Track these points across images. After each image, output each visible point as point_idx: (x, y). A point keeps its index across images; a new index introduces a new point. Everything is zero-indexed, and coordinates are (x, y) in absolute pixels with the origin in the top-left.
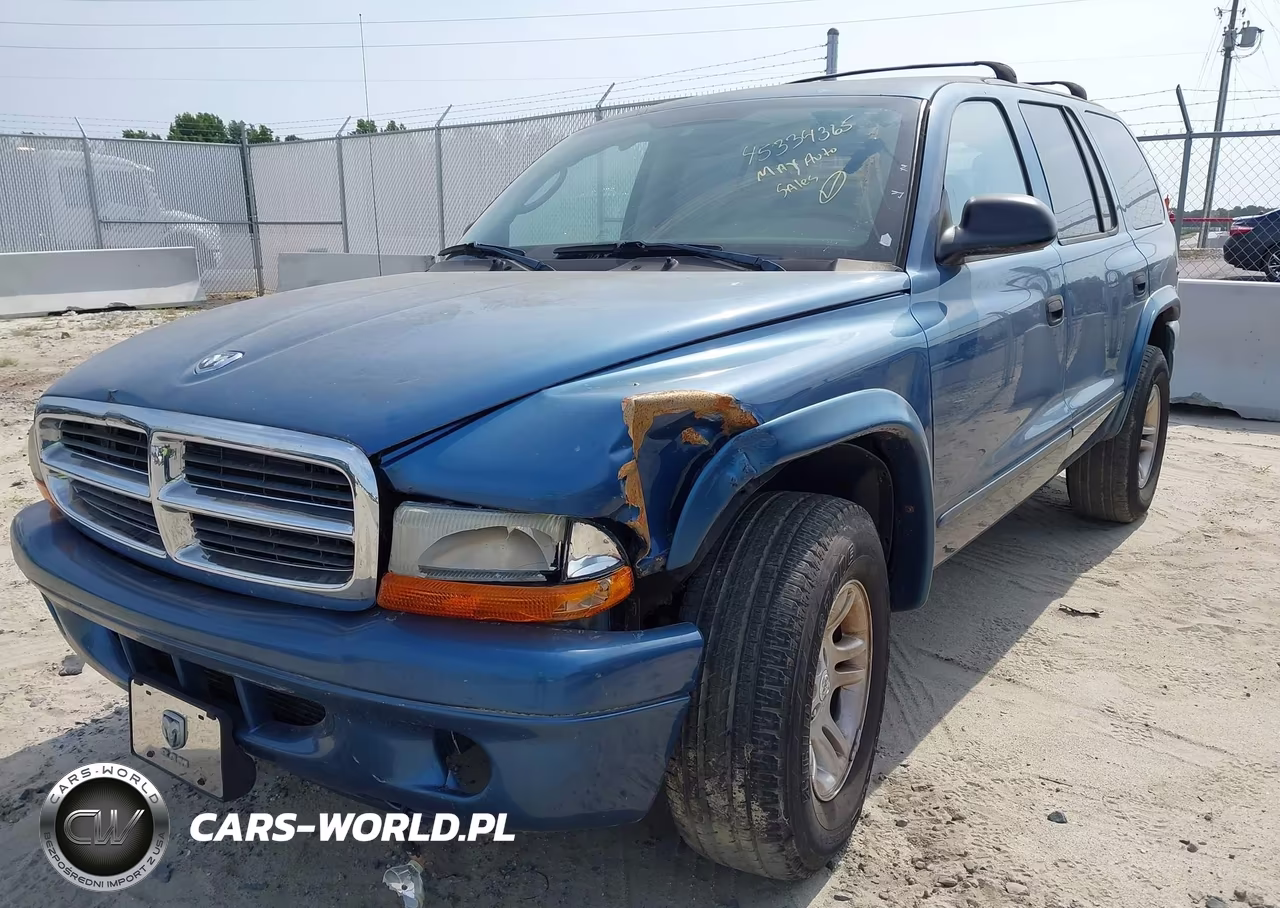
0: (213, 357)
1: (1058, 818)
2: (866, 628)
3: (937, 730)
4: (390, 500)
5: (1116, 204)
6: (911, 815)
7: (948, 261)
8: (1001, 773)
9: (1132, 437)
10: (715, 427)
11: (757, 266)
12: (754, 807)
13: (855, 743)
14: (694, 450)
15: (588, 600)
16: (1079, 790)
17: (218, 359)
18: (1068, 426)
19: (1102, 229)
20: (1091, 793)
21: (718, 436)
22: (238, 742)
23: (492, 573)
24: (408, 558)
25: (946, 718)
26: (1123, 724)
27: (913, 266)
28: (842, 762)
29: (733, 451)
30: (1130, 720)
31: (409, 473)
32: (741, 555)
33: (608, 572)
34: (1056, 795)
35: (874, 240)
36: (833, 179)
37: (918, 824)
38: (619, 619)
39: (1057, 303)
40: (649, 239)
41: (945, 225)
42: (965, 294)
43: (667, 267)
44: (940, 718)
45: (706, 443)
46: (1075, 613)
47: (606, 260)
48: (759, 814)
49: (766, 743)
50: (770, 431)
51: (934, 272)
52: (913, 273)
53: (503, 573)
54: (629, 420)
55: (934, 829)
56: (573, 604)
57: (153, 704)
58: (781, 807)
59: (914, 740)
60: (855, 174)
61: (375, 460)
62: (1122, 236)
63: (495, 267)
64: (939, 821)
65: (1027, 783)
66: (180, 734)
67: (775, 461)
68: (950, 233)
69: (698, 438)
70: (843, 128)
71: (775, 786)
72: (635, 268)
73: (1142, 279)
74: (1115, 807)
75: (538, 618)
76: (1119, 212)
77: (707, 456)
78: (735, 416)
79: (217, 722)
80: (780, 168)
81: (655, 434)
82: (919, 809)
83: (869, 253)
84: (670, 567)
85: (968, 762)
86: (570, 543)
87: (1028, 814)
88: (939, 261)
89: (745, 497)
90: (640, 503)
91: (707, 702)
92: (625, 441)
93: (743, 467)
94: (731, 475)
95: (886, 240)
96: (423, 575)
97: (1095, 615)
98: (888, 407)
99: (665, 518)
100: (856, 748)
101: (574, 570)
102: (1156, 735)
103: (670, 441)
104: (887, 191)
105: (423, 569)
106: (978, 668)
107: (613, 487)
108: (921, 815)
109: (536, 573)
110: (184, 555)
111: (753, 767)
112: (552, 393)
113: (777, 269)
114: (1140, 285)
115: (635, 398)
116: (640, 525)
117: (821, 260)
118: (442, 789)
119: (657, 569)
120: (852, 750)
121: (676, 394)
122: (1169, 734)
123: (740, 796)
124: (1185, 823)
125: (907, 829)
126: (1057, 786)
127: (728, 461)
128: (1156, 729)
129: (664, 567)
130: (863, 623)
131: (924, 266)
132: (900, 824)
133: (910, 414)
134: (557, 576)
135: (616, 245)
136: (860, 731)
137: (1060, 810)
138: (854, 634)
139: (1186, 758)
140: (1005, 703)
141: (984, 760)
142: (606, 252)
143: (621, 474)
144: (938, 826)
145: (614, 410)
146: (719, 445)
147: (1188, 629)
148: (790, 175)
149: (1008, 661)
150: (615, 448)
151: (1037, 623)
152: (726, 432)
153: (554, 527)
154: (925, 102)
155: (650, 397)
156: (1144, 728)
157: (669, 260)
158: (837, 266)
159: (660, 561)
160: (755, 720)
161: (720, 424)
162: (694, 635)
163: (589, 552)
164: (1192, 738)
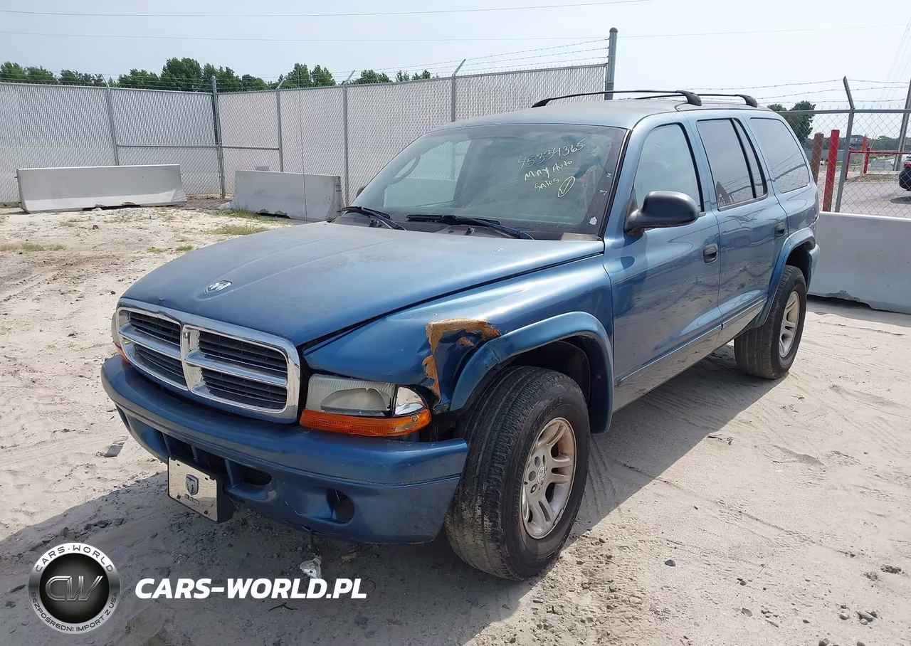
0: (214, 284)
1: (670, 563)
2: (573, 452)
3: (613, 512)
4: (307, 373)
5: (767, 177)
6: (587, 558)
7: (633, 232)
9: (774, 329)
10: (478, 336)
11: (518, 236)
13: (559, 515)
14: (466, 348)
15: (407, 426)
16: (688, 548)
17: (219, 286)
18: (719, 323)
19: (755, 196)
21: (480, 341)
22: (225, 492)
23: (358, 411)
24: (314, 403)
25: (621, 505)
26: (727, 510)
27: (610, 236)
28: (549, 524)
29: (486, 349)
30: (731, 508)
31: (315, 359)
33: (417, 412)
34: (674, 550)
35: (587, 220)
36: (567, 182)
37: (589, 563)
38: (423, 436)
39: (713, 248)
40: (459, 213)
41: (632, 210)
42: (643, 250)
43: (468, 233)
45: (473, 345)
47: (435, 225)
50: (507, 338)
51: (622, 239)
52: (609, 241)
53: (363, 411)
54: (429, 335)
55: (598, 567)
56: (399, 428)
60: (580, 179)
61: (300, 349)
62: (771, 199)
63: (373, 225)
66: (195, 487)
67: (509, 354)
68: (635, 213)
69: (468, 342)
70: (578, 148)
72: (451, 232)
73: (781, 226)
75: (380, 435)
76: (769, 183)
77: (472, 352)
78: (488, 331)
79: (215, 482)
80: (539, 172)
81: (443, 341)
82: (592, 555)
83: (583, 229)
84: (451, 410)
85: (627, 530)
86: (396, 397)
88: (625, 232)
89: (495, 372)
90: (435, 377)
92: (427, 346)
93: (490, 358)
94: (485, 362)
95: (593, 221)
96: (323, 411)
98: (585, 322)
99: (449, 383)
101: (399, 411)
102: (744, 518)
103: (453, 344)
104: (597, 190)
105: (323, 408)
107: (419, 369)
108: (592, 559)
109: (379, 412)
110: (197, 389)
112: (392, 319)
113: (529, 238)
114: (778, 231)
115: (433, 323)
116: (435, 388)
117: (551, 233)
118: (329, 519)
119: (445, 410)
120: (557, 519)
121: (455, 321)
122: (751, 517)
124: (745, 570)
125: (583, 566)
126: (677, 546)
127: (483, 355)
128: (745, 514)
129: (448, 409)
130: (571, 447)
131: (617, 236)
132: (580, 563)
133: (598, 325)
134: (390, 414)
135: (441, 216)
137: (672, 560)
138: (565, 453)
139: (757, 532)
140: (659, 495)
142: (436, 219)
143: (424, 363)
144: (600, 565)
145: (421, 330)
146: (479, 346)
148: (544, 178)
150: (421, 350)
152: (483, 339)
153: (388, 389)
154: (628, 131)
155: (441, 322)
156: (738, 513)
157: (469, 229)
158: (563, 237)
159: (446, 406)
161: (480, 335)
162: (464, 445)
163: (407, 402)
164: (766, 521)
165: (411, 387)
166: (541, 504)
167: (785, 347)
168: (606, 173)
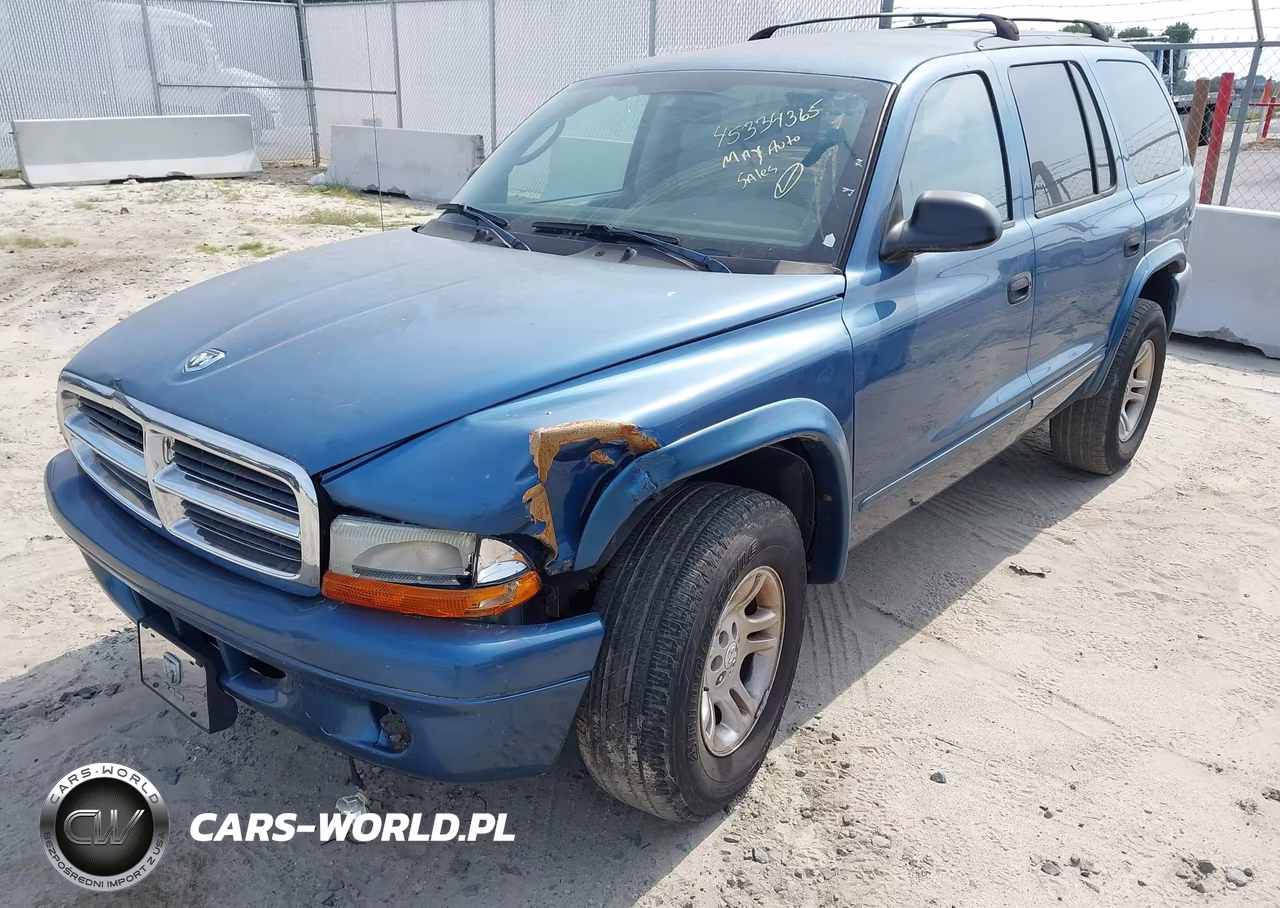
0: (199, 354)
1: (938, 778)
2: (779, 603)
3: (857, 685)
4: (330, 511)
5: (1116, 154)
6: (811, 767)
7: (893, 259)
8: (903, 732)
9: (1113, 395)
10: (622, 448)
11: (705, 267)
12: (645, 765)
13: (762, 702)
14: (602, 468)
15: (499, 598)
16: (967, 752)
17: (204, 359)
18: (1029, 397)
19: (1096, 191)
20: (978, 756)
21: (624, 455)
22: (222, 687)
23: (415, 576)
24: (344, 558)
25: (868, 674)
26: (1029, 689)
27: (856, 267)
28: (747, 720)
29: (635, 471)
30: (1037, 686)
31: (346, 489)
32: (651, 551)
33: (517, 576)
34: (945, 756)
35: (819, 239)
36: (790, 172)
37: (815, 775)
38: (531, 613)
39: (1021, 279)
40: (617, 221)
41: (894, 222)
42: (910, 286)
43: (626, 258)
44: (863, 673)
45: (613, 462)
46: (1022, 572)
47: (576, 241)
48: (648, 773)
49: (655, 716)
50: (670, 452)
51: (877, 271)
52: (854, 275)
53: (425, 577)
54: (535, 451)
55: (827, 782)
56: (485, 603)
57: (156, 646)
58: (667, 767)
59: (834, 692)
60: (811, 168)
61: (316, 479)
62: (1122, 194)
63: (479, 238)
64: (833, 775)
65: (924, 743)
66: (176, 674)
67: (675, 475)
68: (898, 227)
69: (604, 458)
70: (811, 114)
71: (662, 751)
72: (600, 254)
73: (1134, 241)
74: (993, 770)
75: (452, 615)
76: (1119, 164)
77: (613, 473)
78: (638, 440)
79: (203, 669)
80: (746, 154)
81: (564, 456)
82: (819, 761)
83: (812, 255)
84: (577, 568)
85: (876, 719)
86: (478, 556)
87: (914, 773)
88: (882, 258)
89: (652, 504)
90: (547, 518)
91: (610, 678)
92: (531, 468)
93: (642, 485)
94: (633, 490)
95: (829, 241)
96: (357, 575)
97: (1041, 575)
98: (804, 414)
99: (574, 524)
100: (763, 707)
101: (483, 577)
102: (1056, 702)
103: (579, 462)
104: (839, 189)
105: (357, 570)
106: (912, 625)
107: (517, 506)
108: (820, 768)
109: (451, 577)
110: (177, 528)
111: (644, 734)
113: (722, 270)
114: (1130, 246)
115: (542, 430)
116: (548, 537)
117: (759, 262)
118: (375, 745)
119: (565, 569)
120: (759, 708)
121: (581, 425)
122: (1067, 701)
123: (634, 757)
124: (1051, 791)
125: (804, 779)
126: (950, 748)
127: (630, 479)
128: (1058, 696)
129: (572, 567)
130: (776, 597)
131: (869, 264)
132: (799, 774)
133: (827, 418)
134: (468, 581)
135: (586, 226)
136: (768, 693)
137: (942, 772)
138: (768, 608)
139: (1073, 725)
140: (927, 661)
141: (891, 716)
142: (578, 231)
143: (525, 498)
144: (830, 779)
145: (521, 440)
146: (623, 465)
147: (1124, 594)
148: (752, 164)
149: (945, 620)
150: (521, 476)
151: (984, 580)
152: (631, 452)
153: (465, 542)
154: (894, 87)
155: (557, 429)
156: (1047, 695)
157: (628, 251)
158: (779, 267)
159: (568, 563)
160: (646, 696)
161: (625, 447)
162: (597, 625)
163: (498, 563)
164: (1087, 707)
165: (503, 538)
166: (733, 693)
167: (1129, 421)
168: (854, 157)
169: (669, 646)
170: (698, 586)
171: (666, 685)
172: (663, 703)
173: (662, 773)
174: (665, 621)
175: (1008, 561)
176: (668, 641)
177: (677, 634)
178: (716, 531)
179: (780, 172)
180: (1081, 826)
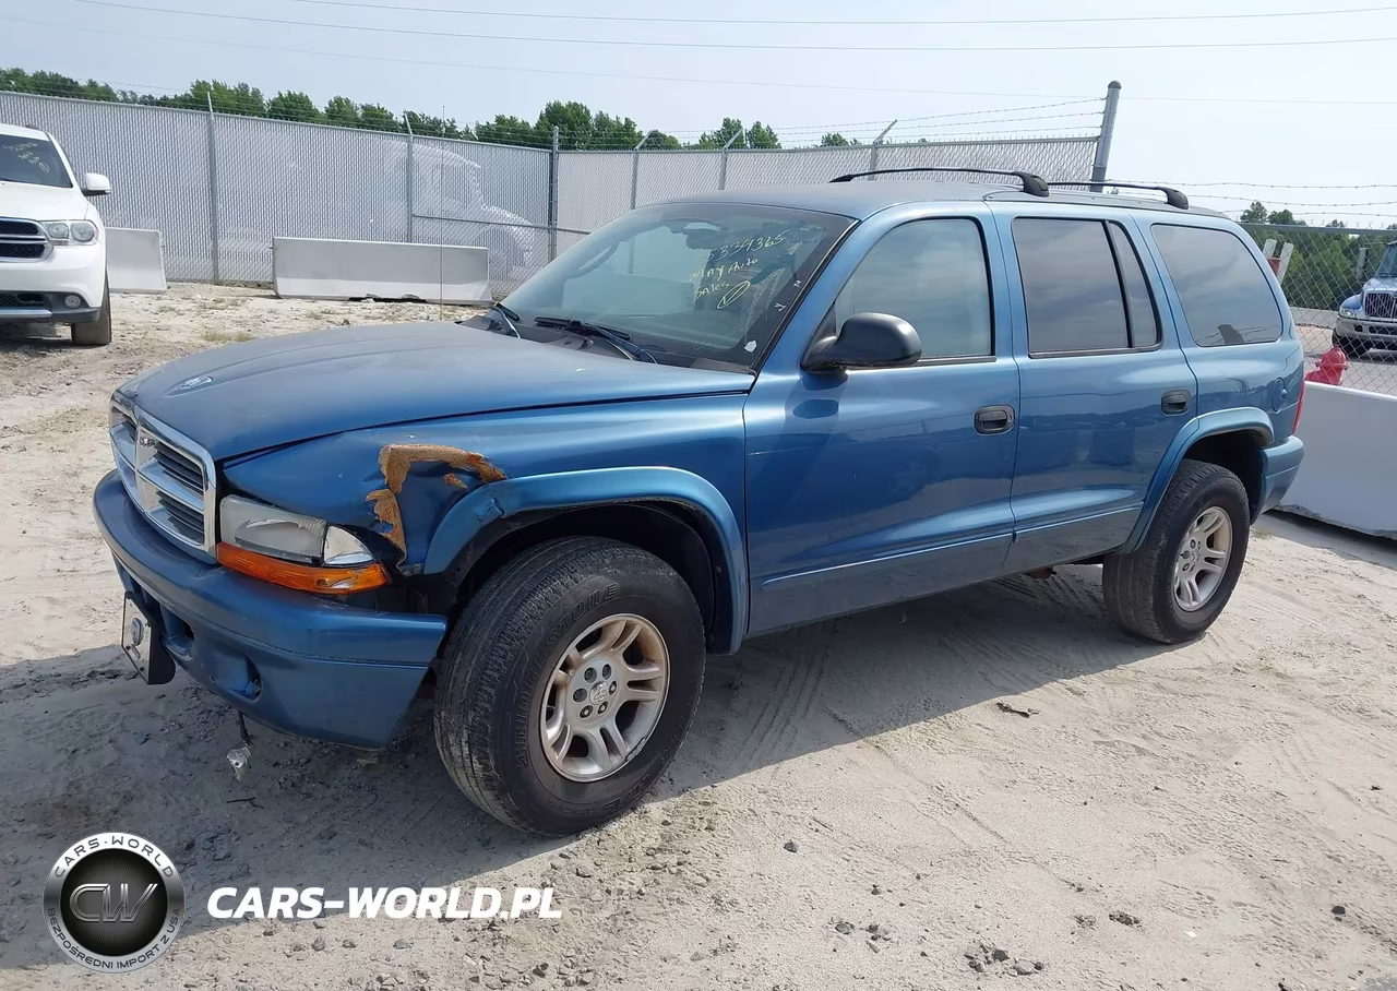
1: (790, 847)
4: (222, 491)
8: (784, 808)
9: (1160, 555)
10: (473, 475)
11: (638, 356)
12: (474, 760)
13: (636, 747)
14: (453, 489)
16: (834, 835)
19: (1131, 345)
20: (844, 840)
21: (475, 481)
23: (282, 552)
24: (229, 531)
26: (938, 800)
27: (772, 371)
28: (614, 760)
29: (484, 494)
30: (948, 798)
33: (362, 564)
34: (811, 832)
35: (743, 344)
36: (738, 287)
39: (998, 411)
41: (824, 335)
44: (781, 760)
45: (466, 487)
46: (1007, 709)
48: (477, 766)
49: (482, 713)
50: (517, 484)
52: (768, 377)
53: (288, 554)
54: (383, 461)
55: (684, 832)
58: (492, 763)
60: (757, 286)
61: (219, 465)
62: (1168, 352)
64: (693, 827)
65: (798, 820)
66: (137, 635)
67: (522, 507)
68: (825, 342)
69: (460, 482)
70: (776, 241)
71: (486, 745)
73: (1179, 398)
74: (850, 852)
75: (304, 588)
76: (1168, 326)
79: (150, 629)
80: (710, 271)
81: (416, 473)
83: (733, 358)
84: (426, 572)
85: (767, 795)
86: (326, 540)
87: (772, 840)
88: (804, 367)
90: (395, 521)
91: (455, 678)
92: (378, 474)
94: (479, 512)
95: (751, 346)
96: (238, 545)
97: (1025, 715)
100: (637, 752)
101: (330, 559)
102: (957, 813)
104: (773, 303)
105: (239, 541)
107: (363, 505)
108: (687, 822)
109: (307, 557)
110: (152, 512)
111: (471, 729)
113: (650, 361)
115: (392, 446)
116: (396, 537)
117: (684, 357)
118: (243, 693)
119: (417, 571)
120: (631, 753)
122: (970, 815)
123: (466, 750)
124: (894, 876)
126: (821, 828)
127: (477, 502)
128: (963, 809)
129: (422, 570)
130: (659, 652)
132: (666, 823)
134: (317, 561)
136: (645, 740)
137: (799, 844)
138: (653, 661)
139: (960, 834)
140: (851, 762)
141: (783, 796)
143: (370, 497)
144: (689, 830)
146: (474, 489)
147: (1103, 743)
150: (366, 479)
151: (964, 711)
152: (482, 479)
153: (317, 527)
154: (856, 222)
155: (407, 447)
156: (952, 806)
159: (418, 567)
160: (477, 694)
161: (477, 474)
162: (441, 626)
163: (344, 548)
164: (987, 823)
165: (349, 528)
166: (604, 732)
168: (795, 278)
169: (502, 653)
170: (539, 608)
171: (493, 687)
172: (489, 702)
173: (486, 768)
174: (503, 633)
175: (997, 700)
176: (503, 649)
177: (510, 644)
178: (572, 567)
179: (730, 288)
180: (902, 905)
